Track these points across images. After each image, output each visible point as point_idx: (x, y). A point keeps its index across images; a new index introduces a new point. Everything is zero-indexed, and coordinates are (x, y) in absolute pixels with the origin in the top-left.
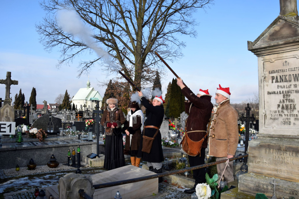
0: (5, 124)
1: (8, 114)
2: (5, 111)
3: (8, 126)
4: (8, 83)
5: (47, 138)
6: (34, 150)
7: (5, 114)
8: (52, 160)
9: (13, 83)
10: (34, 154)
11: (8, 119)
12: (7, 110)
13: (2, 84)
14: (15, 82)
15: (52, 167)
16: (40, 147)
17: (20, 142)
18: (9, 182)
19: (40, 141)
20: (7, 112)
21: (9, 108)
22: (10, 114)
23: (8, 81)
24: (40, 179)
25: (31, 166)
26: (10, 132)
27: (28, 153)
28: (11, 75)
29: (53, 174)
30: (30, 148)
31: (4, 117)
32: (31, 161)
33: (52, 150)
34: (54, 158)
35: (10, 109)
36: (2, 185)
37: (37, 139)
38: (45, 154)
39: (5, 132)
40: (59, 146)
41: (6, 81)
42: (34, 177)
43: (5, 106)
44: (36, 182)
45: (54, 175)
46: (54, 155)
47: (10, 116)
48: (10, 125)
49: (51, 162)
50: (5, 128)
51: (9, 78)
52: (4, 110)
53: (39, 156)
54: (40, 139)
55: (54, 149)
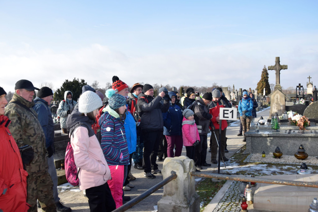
0: (228, 110)
1: (278, 100)
2: (276, 97)
3: (230, 112)
4: (278, 69)
5: (309, 126)
6: (288, 138)
7: (276, 100)
8: (301, 151)
9: (282, 67)
10: (287, 143)
11: (279, 105)
12: (277, 96)
13: (272, 70)
14: (284, 67)
15: (299, 159)
16: (293, 136)
17: (276, 129)
18: (247, 166)
19: (300, 129)
20: (277, 98)
21: (279, 94)
22: (280, 100)
23: (277, 67)
24: (277, 168)
25: (277, 154)
26: (232, 117)
27: (281, 141)
28: (280, 60)
29: (294, 166)
30: (283, 136)
31: (275, 103)
32: (277, 149)
33: (307, 140)
34: (303, 148)
35: (280, 96)
36: (240, 167)
37: (297, 127)
38: (300, 143)
39: (228, 117)
40: (316, 136)
41: (275, 67)
42: (273, 166)
43: (275, 92)
44: (270, 171)
45: (293, 168)
46: (303, 145)
47: (281, 102)
48: (232, 112)
49: (299, 153)
50: (227, 114)
51: (278, 64)
52: (274, 96)
53: (292, 146)
54: (301, 127)
55: (310, 139)
